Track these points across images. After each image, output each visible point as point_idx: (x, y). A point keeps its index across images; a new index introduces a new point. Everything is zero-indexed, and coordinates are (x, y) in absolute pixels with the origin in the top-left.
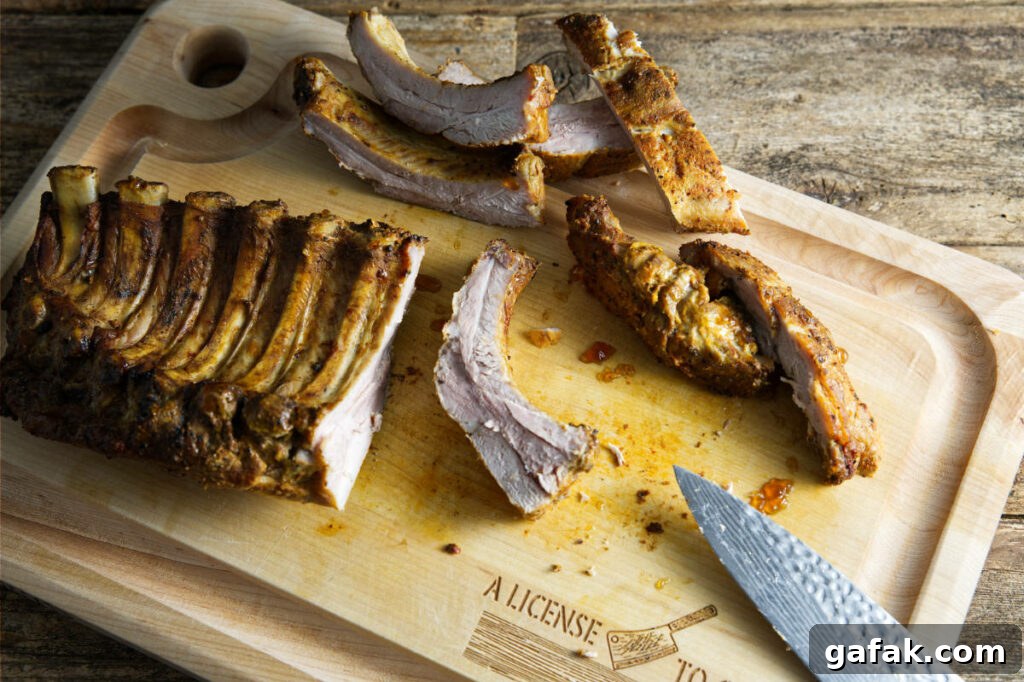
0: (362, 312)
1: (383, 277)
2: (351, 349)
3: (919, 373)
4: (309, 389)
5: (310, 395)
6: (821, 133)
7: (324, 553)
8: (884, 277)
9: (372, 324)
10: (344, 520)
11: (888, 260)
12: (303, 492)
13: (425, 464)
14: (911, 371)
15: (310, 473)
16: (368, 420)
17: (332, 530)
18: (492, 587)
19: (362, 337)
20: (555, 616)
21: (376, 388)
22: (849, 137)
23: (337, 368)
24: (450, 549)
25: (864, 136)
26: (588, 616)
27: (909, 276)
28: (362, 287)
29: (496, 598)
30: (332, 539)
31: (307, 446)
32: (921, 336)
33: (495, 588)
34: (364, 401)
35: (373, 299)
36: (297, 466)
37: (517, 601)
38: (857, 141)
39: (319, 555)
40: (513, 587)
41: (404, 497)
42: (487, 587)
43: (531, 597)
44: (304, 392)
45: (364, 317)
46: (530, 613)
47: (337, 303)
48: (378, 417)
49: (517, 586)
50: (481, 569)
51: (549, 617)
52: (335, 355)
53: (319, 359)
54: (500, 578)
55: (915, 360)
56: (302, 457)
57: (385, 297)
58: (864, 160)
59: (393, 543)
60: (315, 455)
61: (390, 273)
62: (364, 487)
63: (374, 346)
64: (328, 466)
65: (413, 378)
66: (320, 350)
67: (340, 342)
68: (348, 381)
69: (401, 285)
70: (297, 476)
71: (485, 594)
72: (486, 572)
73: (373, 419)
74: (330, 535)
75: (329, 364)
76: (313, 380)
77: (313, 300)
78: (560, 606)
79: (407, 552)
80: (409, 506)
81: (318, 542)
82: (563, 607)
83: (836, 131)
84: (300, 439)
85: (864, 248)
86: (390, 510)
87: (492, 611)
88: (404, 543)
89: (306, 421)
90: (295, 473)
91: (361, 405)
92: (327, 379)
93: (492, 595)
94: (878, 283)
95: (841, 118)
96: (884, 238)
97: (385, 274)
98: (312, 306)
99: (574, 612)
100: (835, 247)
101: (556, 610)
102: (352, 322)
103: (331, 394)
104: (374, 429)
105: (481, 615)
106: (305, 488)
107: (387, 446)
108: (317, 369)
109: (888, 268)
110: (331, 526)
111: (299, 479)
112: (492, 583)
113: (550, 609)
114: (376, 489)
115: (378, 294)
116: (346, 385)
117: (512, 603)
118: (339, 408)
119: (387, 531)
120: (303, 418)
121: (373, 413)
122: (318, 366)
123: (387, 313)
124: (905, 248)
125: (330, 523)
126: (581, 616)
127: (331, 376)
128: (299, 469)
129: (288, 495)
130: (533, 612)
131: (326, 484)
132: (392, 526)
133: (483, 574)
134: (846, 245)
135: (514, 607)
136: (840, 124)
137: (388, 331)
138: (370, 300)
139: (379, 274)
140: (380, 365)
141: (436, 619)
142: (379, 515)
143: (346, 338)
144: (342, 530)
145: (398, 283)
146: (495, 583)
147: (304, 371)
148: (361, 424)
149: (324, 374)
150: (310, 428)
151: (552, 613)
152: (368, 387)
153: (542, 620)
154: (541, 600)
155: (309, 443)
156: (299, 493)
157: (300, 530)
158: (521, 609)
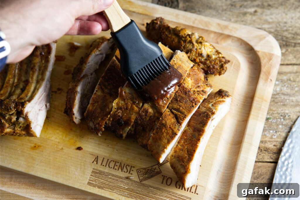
0: (37, 68)
1: (43, 55)
2: (35, 82)
3: (235, 69)
4: (21, 97)
5: (21, 99)
6: (264, 24)
7: (34, 156)
8: (220, 38)
9: (41, 71)
10: (40, 144)
11: (221, 32)
12: (24, 133)
13: (67, 121)
14: (232, 68)
15: (25, 125)
16: (44, 106)
17: (36, 148)
18: (95, 159)
19: (38, 77)
20: (118, 166)
21: (46, 95)
22: (274, 25)
23: (30, 89)
24: (79, 149)
25: (280, 25)
26: (130, 165)
27: (229, 36)
28: (35, 59)
29: (97, 163)
30: (36, 151)
31: (22, 116)
32: (235, 56)
33: (96, 160)
34: (42, 99)
35: (40, 63)
36: (20, 123)
37: (104, 164)
38: (277, 27)
39: (32, 157)
40: (102, 159)
41: (61, 133)
42: (93, 160)
43: (109, 161)
44: (19, 98)
45: (38, 70)
46: (109, 167)
47: (27, 66)
48: (48, 104)
49: (104, 158)
50: (90, 154)
51: (116, 167)
52: (29, 84)
53: (23, 86)
54: (98, 156)
55: (233, 64)
56: (21, 120)
57: (45, 62)
58: (279, 34)
59: (58, 149)
60: (26, 118)
61: (45, 53)
62: (46, 131)
63: (43, 79)
64: (31, 122)
65: (60, 92)
66: (23, 84)
67: (30, 79)
68: (35, 92)
69: (49, 57)
70: (20, 127)
71: (93, 162)
72: (92, 155)
73: (46, 106)
74: (35, 150)
75: (27, 88)
76: (22, 94)
77: (19, 66)
78: (119, 163)
79: (63, 152)
80: (63, 136)
81: (31, 153)
82: (121, 163)
83: (269, 23)
84: (20, 113)
85: (213, 29)
86: (56, 138)
87: (96, 168)
88: (62, 149)
89: (20, 107)
90: (19, 126)
91: (41, 101)
92: (27, 93)
93: (95, 162)
94: (219, 40)
95: (272, 18)
96: (219, 24)
97: (43, 54)
98: (18, 69)
99: (124, 164)
100: (203, 29)
101: (118, 164)
102: (34, 72)
103: (29, 98)
104: (47, 109)
105: (92, 170)
106: (24, 131)
107: (53, 116)
108: (23, 90)
109: (221, 34)
110: (35, 147)
111: (21, 128)
112: (95, 158)
113: (116, 165)
114: (50, 132)
115: (42, 61)
116: (34, 94)
117: (103, 164)
118: (33, 102)
119: (56, 146)
120: (19, 106)
121: (46, 103)
122: (23, 89)
123: (46, 67)
124: (226, 27)
125: (35, 146)
126: (127, 165)
127: (28, 92)
128: (21, 124)
129: (18, 134)
130: (110, 166)
131: (31, 128)
132: (57, 144)
133: (91, 155)
134: (206, 28)
135: (104, 166)
136: (270, 20)
137: (48, 74)
138: (39, 64)
139: (41, 54)
140: (46, 87)
141: (76, 173)
142: (52, 140)
143: (32, 78)
144: (39, 147)
145: (48, 56)
146: (96, 158)
147: (18, 91)
148: (42, 107)
149: (26, 91)
150: (23, 109)
151: (117, 166)
152: (43, 94)
153: (113, 169)
154: (112, 162)
155: (23, 114)
156: (22, 133)
157: (24, 149)
158: (106, 166)
